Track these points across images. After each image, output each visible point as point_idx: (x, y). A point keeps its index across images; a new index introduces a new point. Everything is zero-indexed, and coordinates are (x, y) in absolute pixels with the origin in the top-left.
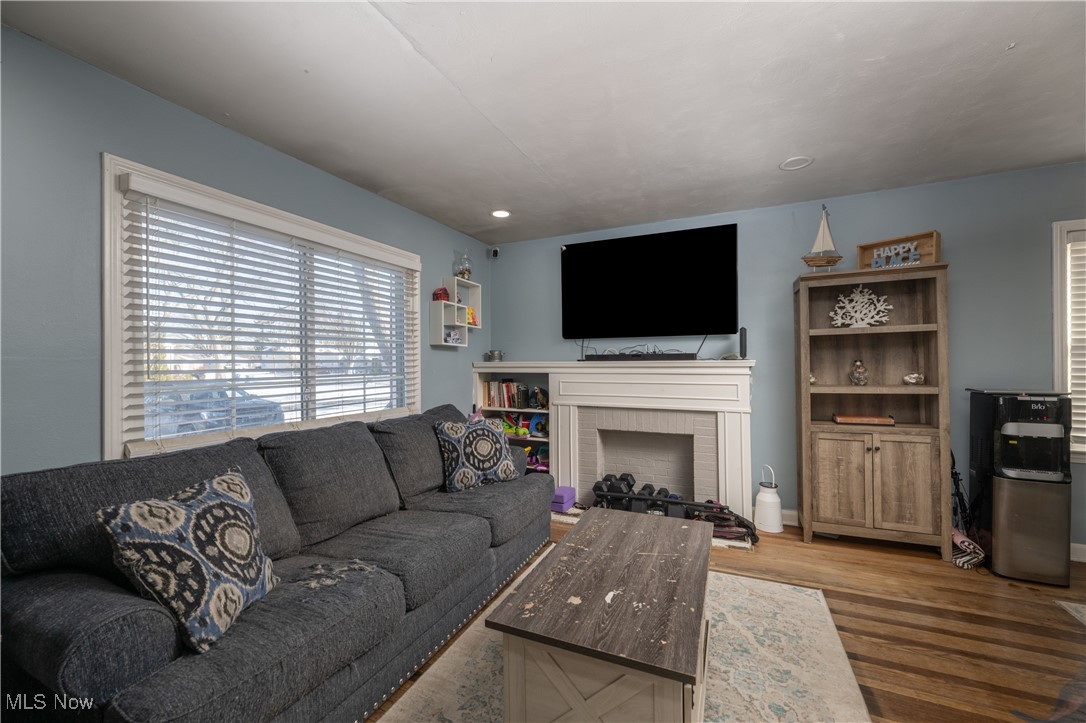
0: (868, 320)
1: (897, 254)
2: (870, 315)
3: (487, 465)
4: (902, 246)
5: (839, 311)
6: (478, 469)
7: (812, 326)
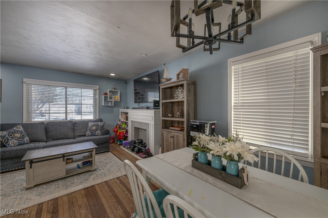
2: (182, 95)
3: (93, 132)
5: (176, 94)
6: (91, 132)
7: (162, 100)
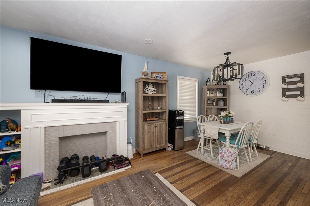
0: (152, 92)
1: (159, 76)
4: (160, 74)
5: (146, 89)
